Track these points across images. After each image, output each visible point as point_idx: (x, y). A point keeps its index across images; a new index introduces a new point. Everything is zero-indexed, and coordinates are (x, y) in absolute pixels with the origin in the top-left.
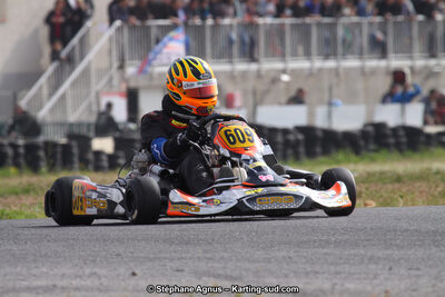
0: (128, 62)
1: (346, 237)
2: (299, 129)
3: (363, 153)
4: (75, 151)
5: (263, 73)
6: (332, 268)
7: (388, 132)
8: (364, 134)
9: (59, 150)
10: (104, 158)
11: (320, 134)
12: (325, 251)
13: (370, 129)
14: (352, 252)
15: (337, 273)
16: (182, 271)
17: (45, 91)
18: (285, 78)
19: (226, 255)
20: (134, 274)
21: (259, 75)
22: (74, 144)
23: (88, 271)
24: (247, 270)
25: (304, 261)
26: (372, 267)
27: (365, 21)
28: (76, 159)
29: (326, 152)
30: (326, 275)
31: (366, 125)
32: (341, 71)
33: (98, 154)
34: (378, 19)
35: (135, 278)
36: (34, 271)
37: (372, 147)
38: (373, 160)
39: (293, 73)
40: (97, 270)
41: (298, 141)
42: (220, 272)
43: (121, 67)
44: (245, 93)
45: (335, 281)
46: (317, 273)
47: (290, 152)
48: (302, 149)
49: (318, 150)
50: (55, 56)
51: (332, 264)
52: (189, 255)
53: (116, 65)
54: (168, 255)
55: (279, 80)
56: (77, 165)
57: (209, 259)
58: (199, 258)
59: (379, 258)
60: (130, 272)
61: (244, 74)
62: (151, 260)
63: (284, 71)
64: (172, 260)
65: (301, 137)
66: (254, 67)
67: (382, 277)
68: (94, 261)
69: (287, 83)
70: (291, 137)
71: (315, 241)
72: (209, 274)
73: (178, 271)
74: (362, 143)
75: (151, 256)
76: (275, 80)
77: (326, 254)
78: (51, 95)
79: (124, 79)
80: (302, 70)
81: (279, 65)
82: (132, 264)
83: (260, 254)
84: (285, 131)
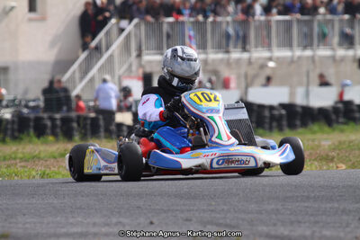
0: (144, 52)
1: (323, 193)
2: (283, 106)
3: (335, 125)
4: (102, 123)
5: (253, 60)
6: (312, 218)
7: (355, 108)
8: (335, 110)
9: (89, 122)
10: (125, 128)
11: (299, 110)
12: (306, 204)
13: (340, 105)
14: (329, 205)
15: (317, 222)
16: (190, 220)
17: (77, 75)
18: (271, 64)
19: (226, 208)
20: (152, 223)
21: (250, 62)
22: (101, 117)
23: (114, 220)
24: (243, 220)
25: (289, 212)
26: (345, 217)
27: (336, 18)
28: (102, 130)
29: (304, 124)
30: (307, 224)
31: (336, 103)
32: (317, 58)
33: (120, 125)
34: (347, 17)
35: (153, 226)
36: (71, 220)
37: (341, 120)
38: (342, 131)
39: (278, 60)
40: (122, 220)
41: (281, 116)
42: (221, 221)
43: (139, 55)
44: (238, 77)
45: (315, 229)
46: (299, 222)
47: (274, 124)
48: (285, 123)
49: (298, 123)
50: (85, 46)
51: (312, 215)
52: (196, 208)
53: (134, 54)
54: (179, 208)
55: (267, 66)
56: (102, 134)
57: (212, 211)
58: (204, 211)
59: (350, 211)
60: (149, 221)
61: (238, 61)
62: (165, 212)
63: (270, 59)
64: (182, 211)
65: (283, 112)
66: (245, 55)
67: (352, 226)
68: (119, 212)
69: (272, 68)
70: (276, 112)
71: (297, 197)
72: (211, 223)
73: (187, 220)
74: (334, 117)
75: (165, 209)
76: (263, 66)
77: (307, 207)
78: (82, 78)
79: (141, 66)
80: (284, 58)
81: (266, 54)
82: (150, 215)
83: (253, 207)
84: (271, 108)
